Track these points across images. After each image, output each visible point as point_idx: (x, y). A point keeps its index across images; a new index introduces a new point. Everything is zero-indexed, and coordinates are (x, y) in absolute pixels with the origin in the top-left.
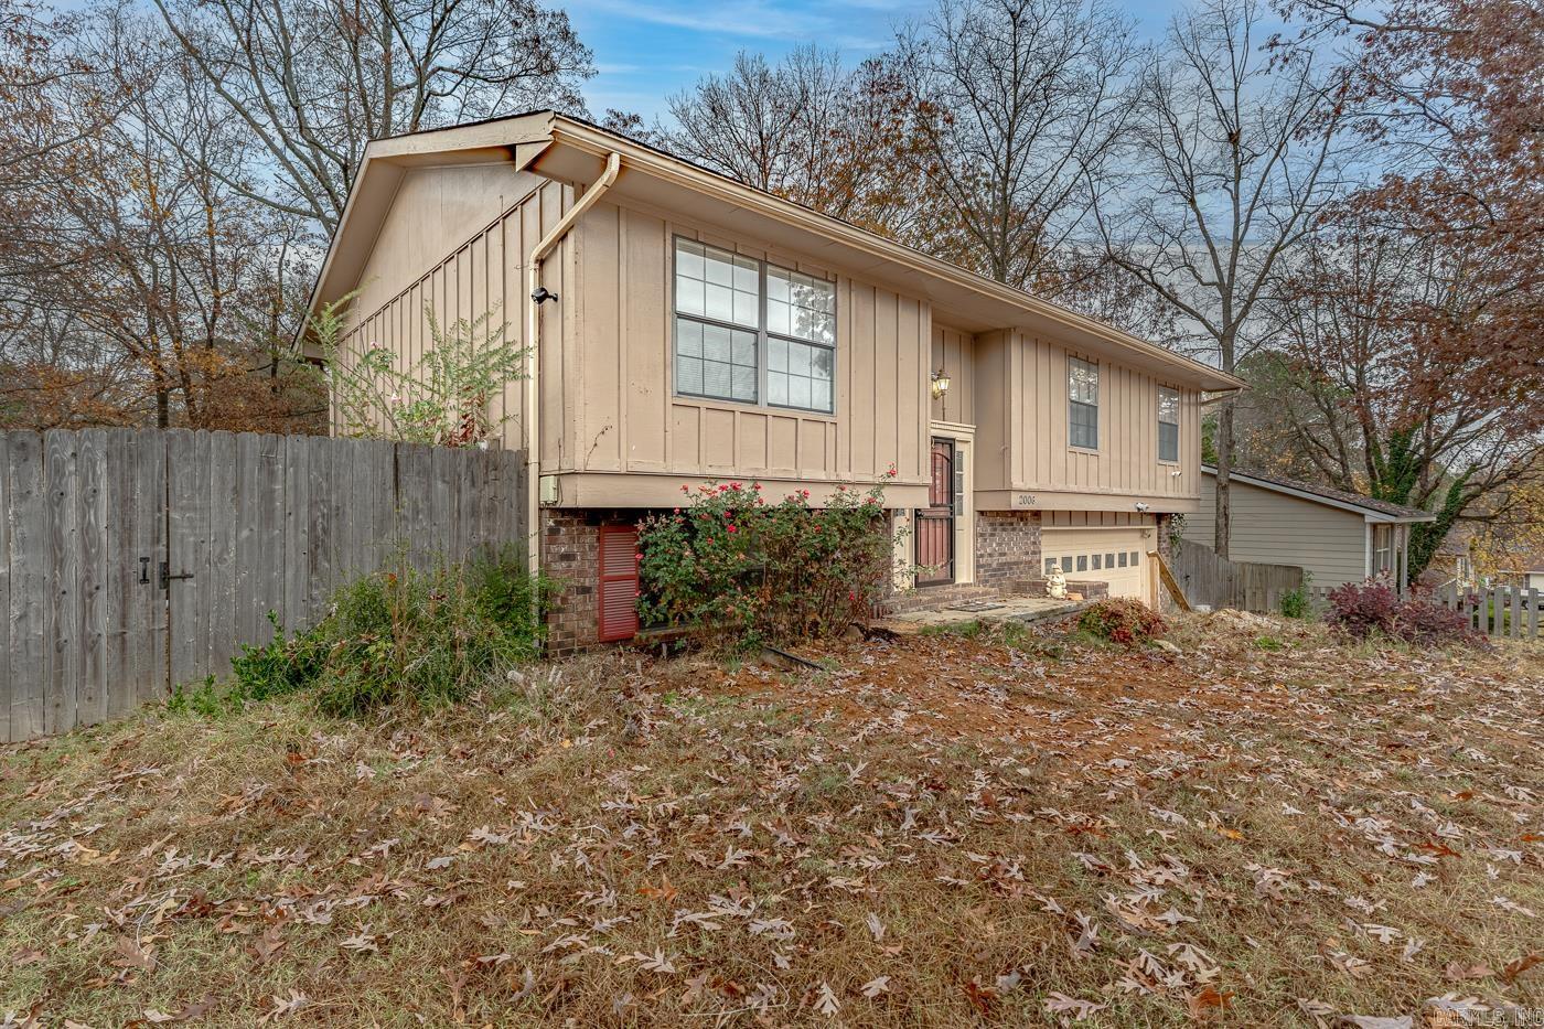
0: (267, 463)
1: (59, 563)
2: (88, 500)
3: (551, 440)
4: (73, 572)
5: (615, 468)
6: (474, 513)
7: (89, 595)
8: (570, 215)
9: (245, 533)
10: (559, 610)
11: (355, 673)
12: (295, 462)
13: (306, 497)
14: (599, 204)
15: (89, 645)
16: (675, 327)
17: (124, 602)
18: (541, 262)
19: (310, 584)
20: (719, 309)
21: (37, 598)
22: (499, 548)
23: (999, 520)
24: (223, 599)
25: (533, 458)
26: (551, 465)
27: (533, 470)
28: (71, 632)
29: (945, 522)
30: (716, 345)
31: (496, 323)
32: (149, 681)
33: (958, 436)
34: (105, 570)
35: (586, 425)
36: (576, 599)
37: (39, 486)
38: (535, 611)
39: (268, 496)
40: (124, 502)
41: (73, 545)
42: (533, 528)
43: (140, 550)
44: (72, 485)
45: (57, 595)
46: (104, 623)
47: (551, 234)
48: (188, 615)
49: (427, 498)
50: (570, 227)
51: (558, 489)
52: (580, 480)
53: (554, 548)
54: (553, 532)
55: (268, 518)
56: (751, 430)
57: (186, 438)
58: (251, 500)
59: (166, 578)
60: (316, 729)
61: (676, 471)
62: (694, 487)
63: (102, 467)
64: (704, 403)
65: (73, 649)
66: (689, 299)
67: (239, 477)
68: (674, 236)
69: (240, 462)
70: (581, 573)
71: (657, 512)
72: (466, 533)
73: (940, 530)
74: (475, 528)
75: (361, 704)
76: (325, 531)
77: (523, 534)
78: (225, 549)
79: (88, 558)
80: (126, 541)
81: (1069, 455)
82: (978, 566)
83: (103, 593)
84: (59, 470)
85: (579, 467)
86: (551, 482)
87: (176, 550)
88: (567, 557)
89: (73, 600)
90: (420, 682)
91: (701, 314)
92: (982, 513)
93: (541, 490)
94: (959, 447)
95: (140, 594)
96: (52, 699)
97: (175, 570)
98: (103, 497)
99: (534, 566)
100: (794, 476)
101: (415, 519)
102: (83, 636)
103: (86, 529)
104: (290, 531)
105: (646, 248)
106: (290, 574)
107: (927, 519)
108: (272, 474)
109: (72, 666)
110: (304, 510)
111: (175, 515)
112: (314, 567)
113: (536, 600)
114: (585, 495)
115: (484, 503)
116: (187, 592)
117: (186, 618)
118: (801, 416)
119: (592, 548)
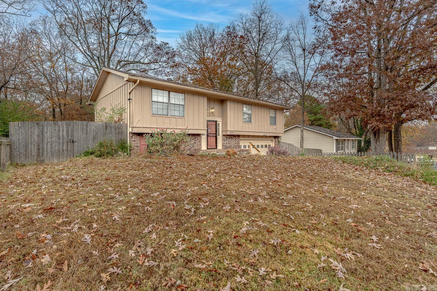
0: (87, 126)
1: (59, 139)
2: (63, 131)
3: (131, 122)
4: (61, 140)
5: (141, 126)
6: (119, 133)
7: (63, 144)
8: (133, 87)
9: (84, 136)
10: (133, 149)
11: (100, 152)
12: (91, 125)
13: (92, 131)
14: (138, 85)
15: (63, 151)
16: (152, 103)
17: (68, 145)
18: (130, 93)
19: (93, 144)
20: (160, 100)
21: (57, 144)
22: (123, 139)
23: (228, 137)
24: (81, 145)
25: (128, 125)
26: (131, 126)
27: (128, 127)
28: (61, 149)
29: (215, 137)
30: (160, 106)
31: (121, 104)
32: (71, 156)
33: (218, 120)
34: (65, 141)
35: (136, 120)
36: (136, 148)
37: (57, 128)
38: (129, 149)
39: (87, 130)
40: (68, 131)
41: (61, 137)
42: (128, 136)
43: (70, 138)
44: (61, 128)
45: (59, 144)
46: (65, 148)
47: (131, 89)
48: (76, 147)
49: (111, 131)
50: (133, 89)
51: (132, 130)
52: (135, 128)
53: (132, 139)
54: (132, 137)
55: (87, 134)
56: (167, 120)
57: (76, 122)
58: (84, 131)
59: (73, 142)
60: (95, 158)
61: (152, 127)
62: (152, 129)
63: (65, 126)
64: (157, 116)
65: (61, 151)
66: (155, 98)
67: (83, 127)
68: (152, 89)
69: (83, 125)
70: (137, 144)
71: (146, 133)
72: (117, 137)
73: (214, 139)
74: (119, 136)
75: (100, 156)
76: (95, 136)
77: (127, 137)
78: (81, 138)
79: (63, 139)
80: (68, 136)
81: (243, 124)
82: (223, 146)
83: (65, 144)
84: (59, 127)
85: (135, 126)
86: (131, 128)
87: (74, 138)
88: (134, 141)
89: (61, 144)
90: (108, 153)
91: (157, 101)
92: (224, 135)
93: (130, 130)
94: (218, 122)
95: (70, 144)
96: (58, 158)
97: (74, 141)
98: (65, 130)
99: (128, 142)
100: (176, 128)
101: (109, 134)
102: (62, 149)
103: (63, 135)
104: (90, 136)
105: (147, 91)
106: (90, 142)
107: (210, 136)
108: (87, 127)
109: (61, 154)
110: (92, 133)
111: (74, 133)
112: (93, 141)
113: (129, 148)
114: (136, 131)
115: (120, 132)
116: (76, 144)
117: (76, 148)
118: (177, 117)
119: (139, 140)
